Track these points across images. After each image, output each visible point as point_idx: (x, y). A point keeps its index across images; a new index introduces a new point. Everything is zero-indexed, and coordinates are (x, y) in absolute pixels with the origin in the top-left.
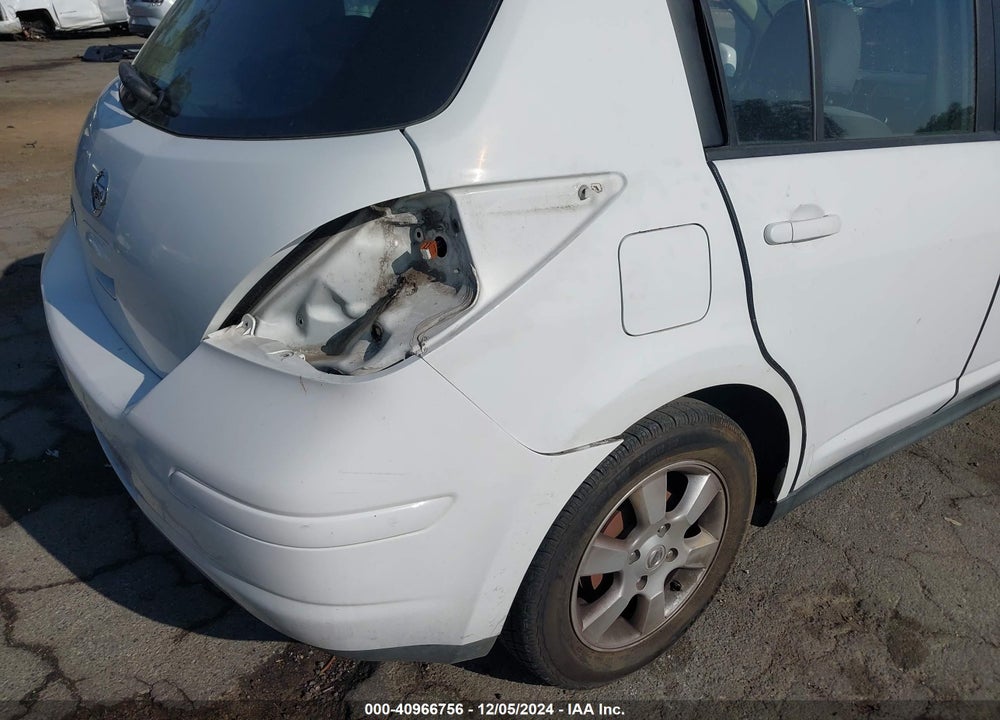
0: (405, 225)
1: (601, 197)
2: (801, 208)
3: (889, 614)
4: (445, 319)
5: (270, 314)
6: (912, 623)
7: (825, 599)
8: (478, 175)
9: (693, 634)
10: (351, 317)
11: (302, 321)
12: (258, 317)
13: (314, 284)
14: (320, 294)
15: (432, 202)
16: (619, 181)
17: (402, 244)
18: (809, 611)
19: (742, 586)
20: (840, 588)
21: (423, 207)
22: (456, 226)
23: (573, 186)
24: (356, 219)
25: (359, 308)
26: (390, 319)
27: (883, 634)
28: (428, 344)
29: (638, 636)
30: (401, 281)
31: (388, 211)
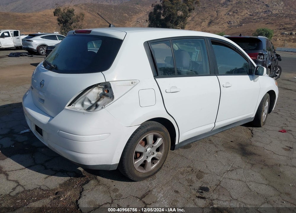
0: (102, 88)
1: (135, 84)
2: (172, 87)
3: (198, 171)
4: (108, 102)
5: (77, 103)
6: (202, 172)
7: (185, 169)
8: (115, 79)
9: (157, 175)
10: (92, 104)
11: (83, 105)
12: (75, 104)
13: (85, 98)
14: (86, 100)
15: (107, 84)
16: (138, 81)
17: (101, 91)
18: (182, 171)
19: (168, 167)
20: (189, 167)
21: (105, 85)
22: (111, 87)
23: (130, 82)
24: (94, 87)
25: (93, 102)
26: (99, 103)
27: (196, 174)
28: (105, 106)
29: (145, 171)
30: (101, 97)
31: (99, 85)
